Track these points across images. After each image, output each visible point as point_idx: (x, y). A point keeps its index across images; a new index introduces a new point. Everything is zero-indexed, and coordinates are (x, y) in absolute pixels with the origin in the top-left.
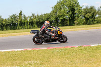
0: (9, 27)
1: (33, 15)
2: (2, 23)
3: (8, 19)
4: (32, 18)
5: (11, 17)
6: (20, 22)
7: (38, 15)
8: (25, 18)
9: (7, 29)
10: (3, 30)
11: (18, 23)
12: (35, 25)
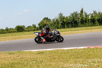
0: (70, 25)
1: (95, 12)
2: (63, 21)
3: (70, 17)
4: (94, 15)
5: (72, 15)
6: (81, 19)
7: (99, 13)
8: (86, 15)
9: (68, 27)
10: (64, 28)
11: (80, 20)
12: (97, 22)
